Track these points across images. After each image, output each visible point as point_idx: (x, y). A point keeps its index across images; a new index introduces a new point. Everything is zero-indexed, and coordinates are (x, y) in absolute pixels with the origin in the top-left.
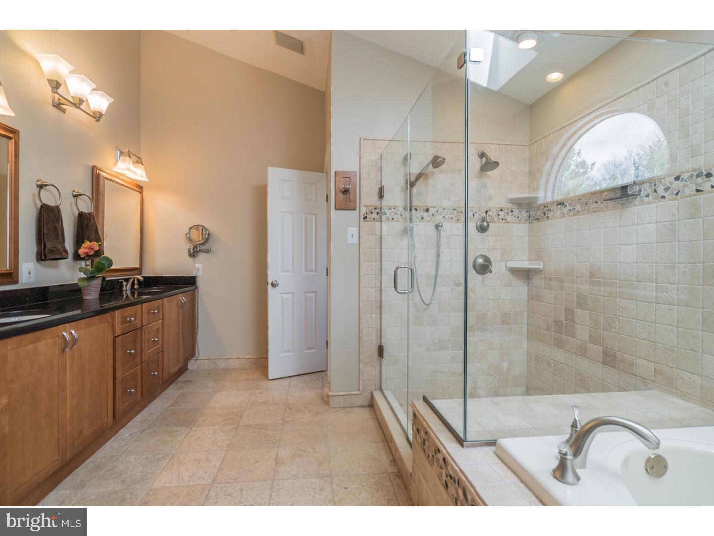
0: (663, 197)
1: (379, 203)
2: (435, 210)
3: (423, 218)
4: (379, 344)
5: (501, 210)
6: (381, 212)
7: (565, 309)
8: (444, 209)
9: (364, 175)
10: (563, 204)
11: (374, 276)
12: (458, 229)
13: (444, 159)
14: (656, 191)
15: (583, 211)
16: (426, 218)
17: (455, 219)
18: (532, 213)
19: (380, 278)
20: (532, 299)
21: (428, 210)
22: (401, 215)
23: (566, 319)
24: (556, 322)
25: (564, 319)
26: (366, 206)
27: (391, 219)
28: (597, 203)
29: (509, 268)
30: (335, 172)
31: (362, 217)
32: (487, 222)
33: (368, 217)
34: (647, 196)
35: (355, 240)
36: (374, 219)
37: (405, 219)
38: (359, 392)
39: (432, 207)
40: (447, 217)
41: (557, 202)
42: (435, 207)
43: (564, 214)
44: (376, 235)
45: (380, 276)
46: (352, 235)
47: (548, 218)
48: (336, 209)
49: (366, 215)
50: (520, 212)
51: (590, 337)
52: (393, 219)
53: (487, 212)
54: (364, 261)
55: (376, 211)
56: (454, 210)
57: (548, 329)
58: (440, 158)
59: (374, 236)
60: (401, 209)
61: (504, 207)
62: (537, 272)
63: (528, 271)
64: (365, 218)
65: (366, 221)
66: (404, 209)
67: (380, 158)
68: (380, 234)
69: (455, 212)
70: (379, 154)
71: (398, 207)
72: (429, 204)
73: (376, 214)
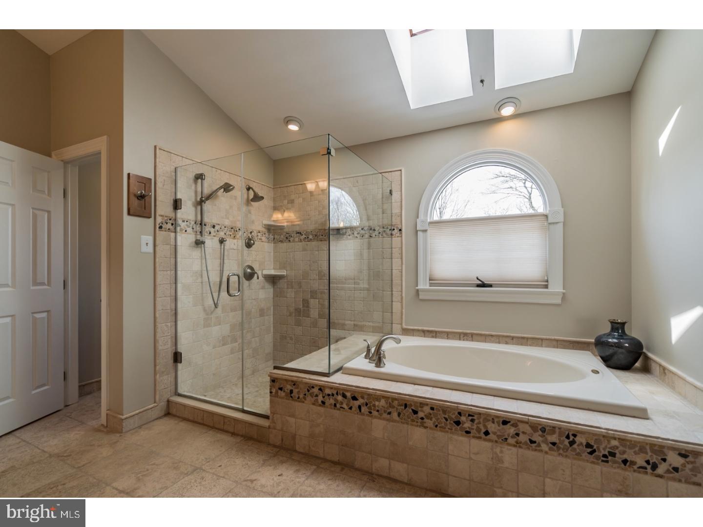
0: (357, 237)
1: (174, 214)
2: (219, 227)
3: (210, 233)
4: (174, 351)
5: (259, 232)
6: (175, 223)
7: (303, 300)
8: (225, 227)
9: (159, 185)
10: (301, 233)
11: (169, 285)
12: (235, 244)
13: (234, 187)
14: (353, 234)
15: (314, 239)
16: (213, 234)
17: (232, 236)
18: (276, 236)
19: (174, 287)
20: (277, 296)
21: (214, 227)
22: (193, 228)
23: (303, 306)
24: (296, 310)
25: (302, 307)
26: (162, 216)
27: (184, 231)
28: (322, 235)
29: (264, 275)
30: (129, 174)
31: (158, 226)
32: (253, 241)
33: (163, 226)
34: (349, 235)
35: (150, 249)
36: (169, 229)
37: (196, 232)
38: (156, 404)
39: (217, 224)
40: (227, 234)
41: (296, 231)
42: (219, 225)
43: (301, 240)
44: (170, 245)
45: (174, 285)
46: (147, 244)
47: (290, 241)
48: (129, 214)
49: (161, 224)
50: (269, 235)
51: (319, 314)
52: (186, 231)
53: (251, 232)
54: (160, 271)
55: (171, 221)
56: (232, 228)
57: (290, 315)
58: (232, 186)
59: (169, 246)
60: (193, 223)
61: (261, 230)
62: (280, 277)
63: (273, 277)
64: (161, 227)
65: (161, 231)
66: (195, 223)
67: (174, 171)
68: (174, 244)
69: (232, 230)
70: (174, 168)
71: (190, 220)
72: (214, 221)
73: (170, 225)
